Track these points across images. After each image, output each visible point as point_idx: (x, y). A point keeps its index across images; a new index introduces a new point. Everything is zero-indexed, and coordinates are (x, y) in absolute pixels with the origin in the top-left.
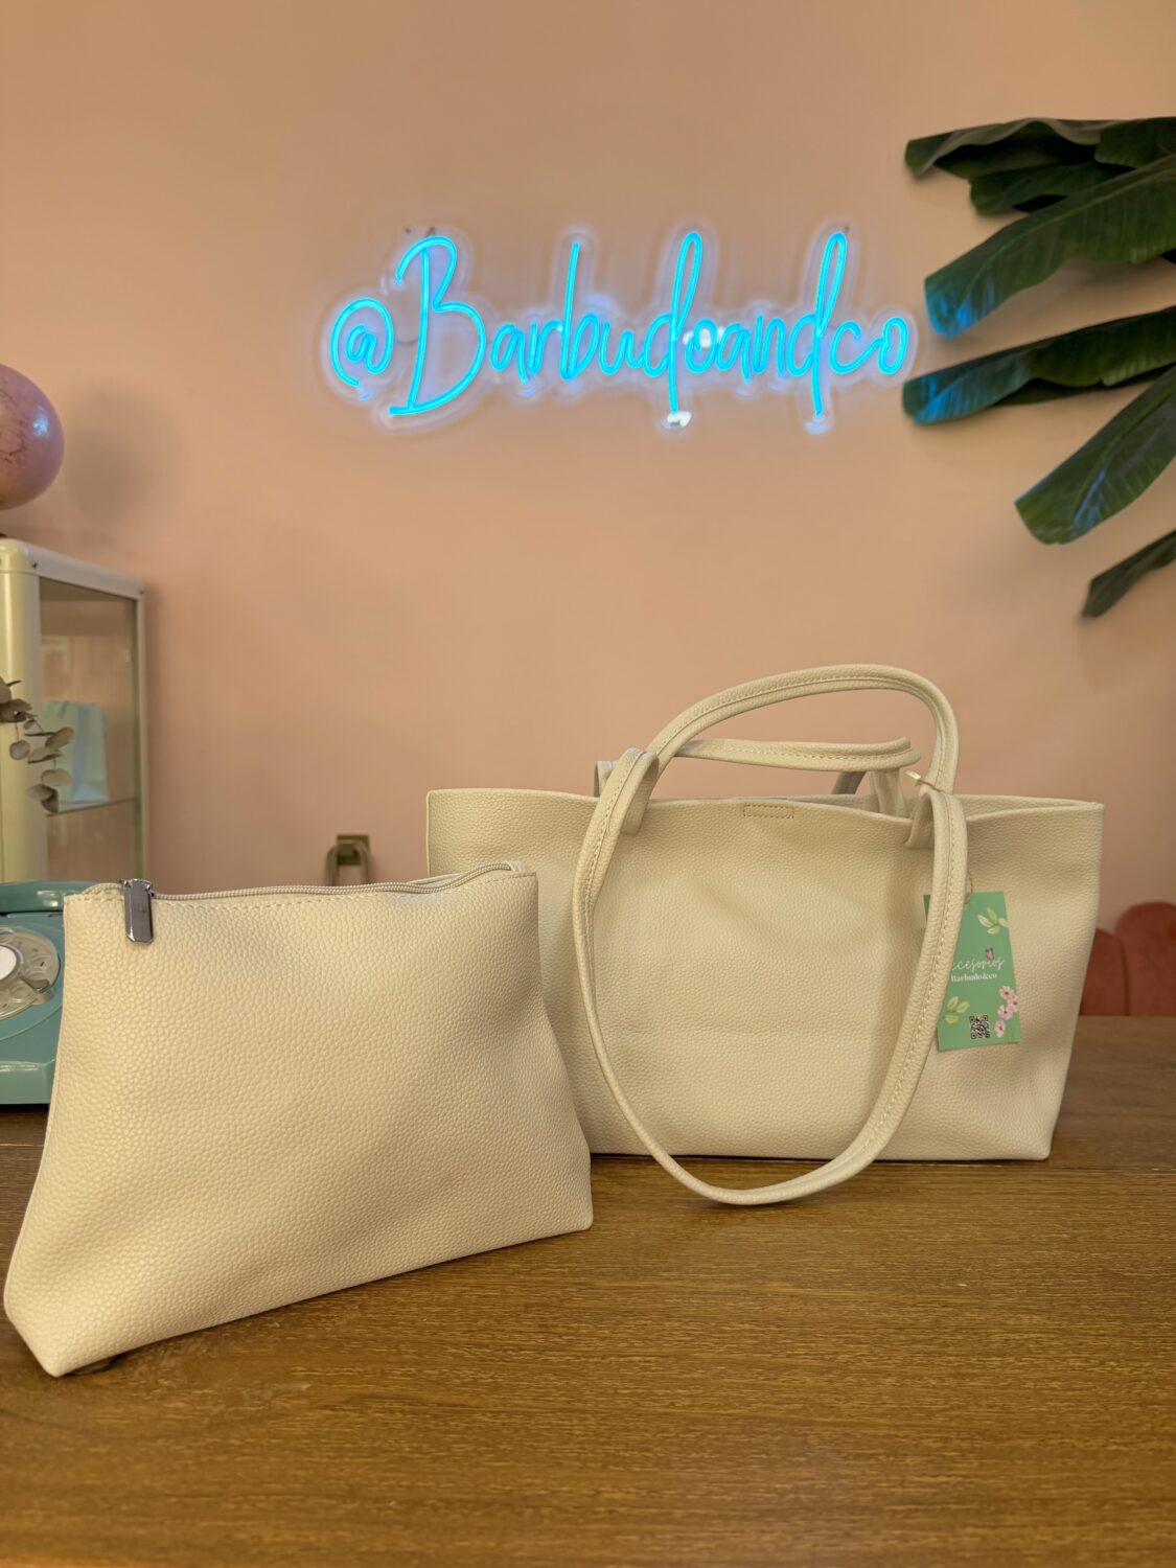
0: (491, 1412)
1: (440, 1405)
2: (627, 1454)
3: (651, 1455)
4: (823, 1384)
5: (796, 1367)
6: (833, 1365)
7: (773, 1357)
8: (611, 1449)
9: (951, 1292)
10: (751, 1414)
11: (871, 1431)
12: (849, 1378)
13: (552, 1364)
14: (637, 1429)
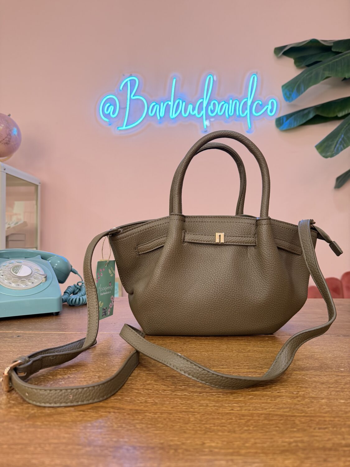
0: (153, 412)
1: (131, 410)
2: (215, 428)
3: (226, 428)
4: (296, 402)
5: (283, 396)
6: (298, 395)
7: (272, 393)
8: (208, 426)
9: (339, 372)
10: (268, 413)
11: (323, 419)
12: (306, 400)
13: (178, 395)
14: (218, 419)
